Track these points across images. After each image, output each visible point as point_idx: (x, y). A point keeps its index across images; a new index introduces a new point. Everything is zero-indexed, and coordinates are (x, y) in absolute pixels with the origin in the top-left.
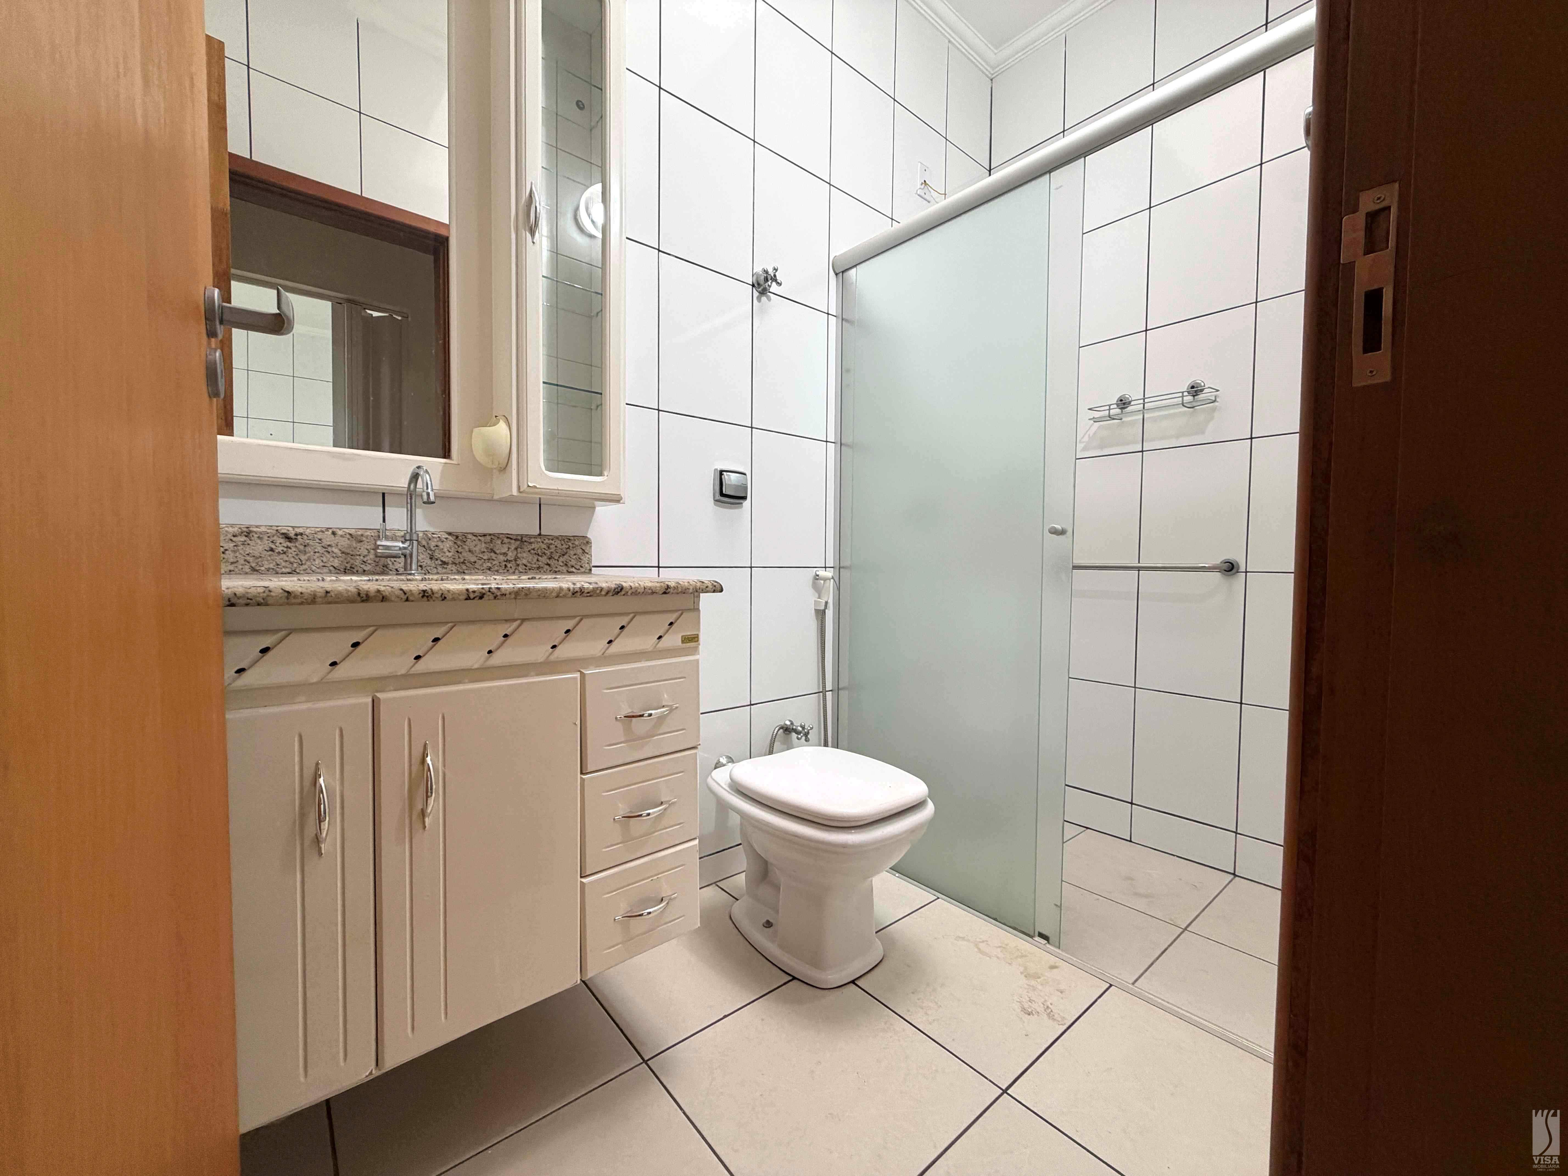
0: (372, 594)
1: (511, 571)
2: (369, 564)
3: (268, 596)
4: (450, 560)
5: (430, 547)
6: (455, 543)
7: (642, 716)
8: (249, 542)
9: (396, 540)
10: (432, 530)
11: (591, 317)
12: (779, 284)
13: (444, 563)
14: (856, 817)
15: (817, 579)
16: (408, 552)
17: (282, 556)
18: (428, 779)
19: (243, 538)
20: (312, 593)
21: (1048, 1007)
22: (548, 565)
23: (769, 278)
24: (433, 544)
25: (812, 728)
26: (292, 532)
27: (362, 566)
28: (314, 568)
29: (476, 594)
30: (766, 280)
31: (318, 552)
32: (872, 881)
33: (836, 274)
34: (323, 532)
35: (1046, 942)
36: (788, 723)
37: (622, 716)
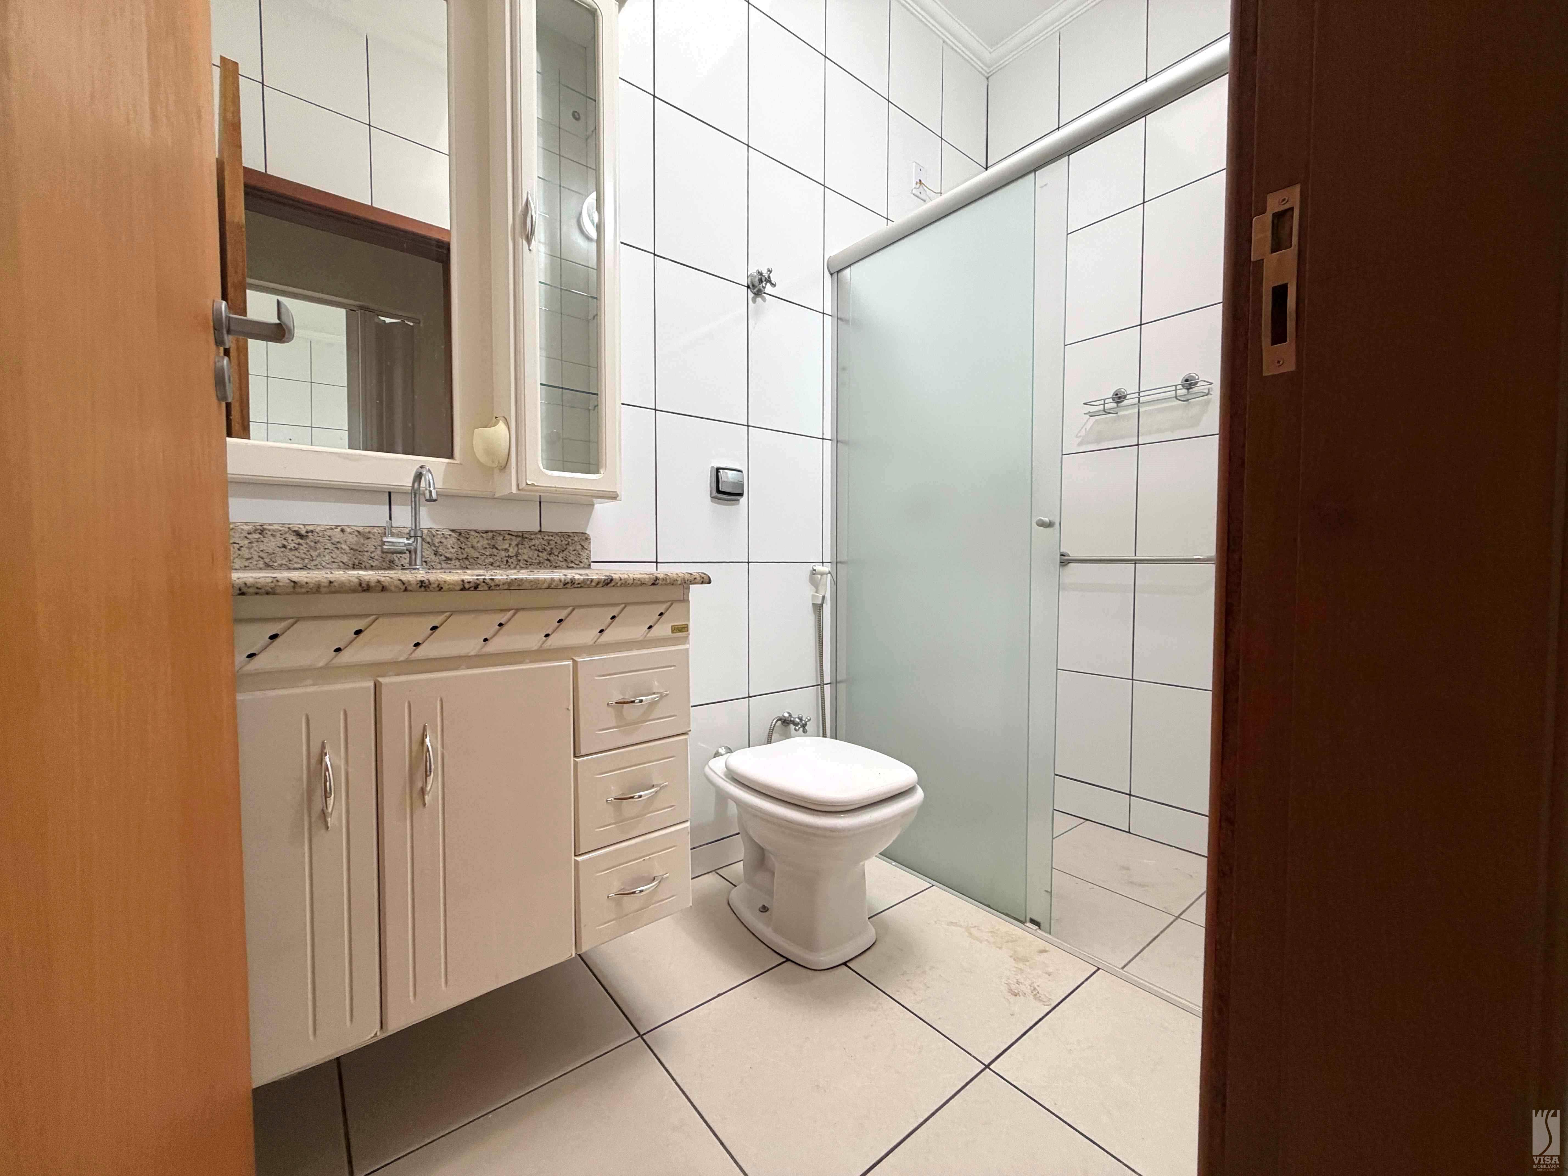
0: (372, 584)
1: (512, 566)
2: (376, 560)
3: (276, 586)
4: (454, 556)
5: (434, 544)
6: (458, 539)
7: (633, 702)
8: (263, 539)
9: (402, 537)
10: (436, 527)
11: (588, 321)
12: (774, 285)
13: (448, 559)
14: (845, 802)
15: (814, 574)
16: (413, 548)
17: (293, 553)
18: (427, 760)
19: (257, 536)
20: (317, 583)
21: (1035, 989)
22: (548, 560)
23: (764, 279)
24: (437, 541)
25: (809, 720)
26: (303, 529)
27: (370, 562)
28: (324, 564)
29: (472, 585)
30: (761, 281)
31: (328, 548)
32: (864, 865)
33: (831, 274)
34: (332, 529)
35: (1037, 927)
36: (786, 715)
37: (614, 703)
